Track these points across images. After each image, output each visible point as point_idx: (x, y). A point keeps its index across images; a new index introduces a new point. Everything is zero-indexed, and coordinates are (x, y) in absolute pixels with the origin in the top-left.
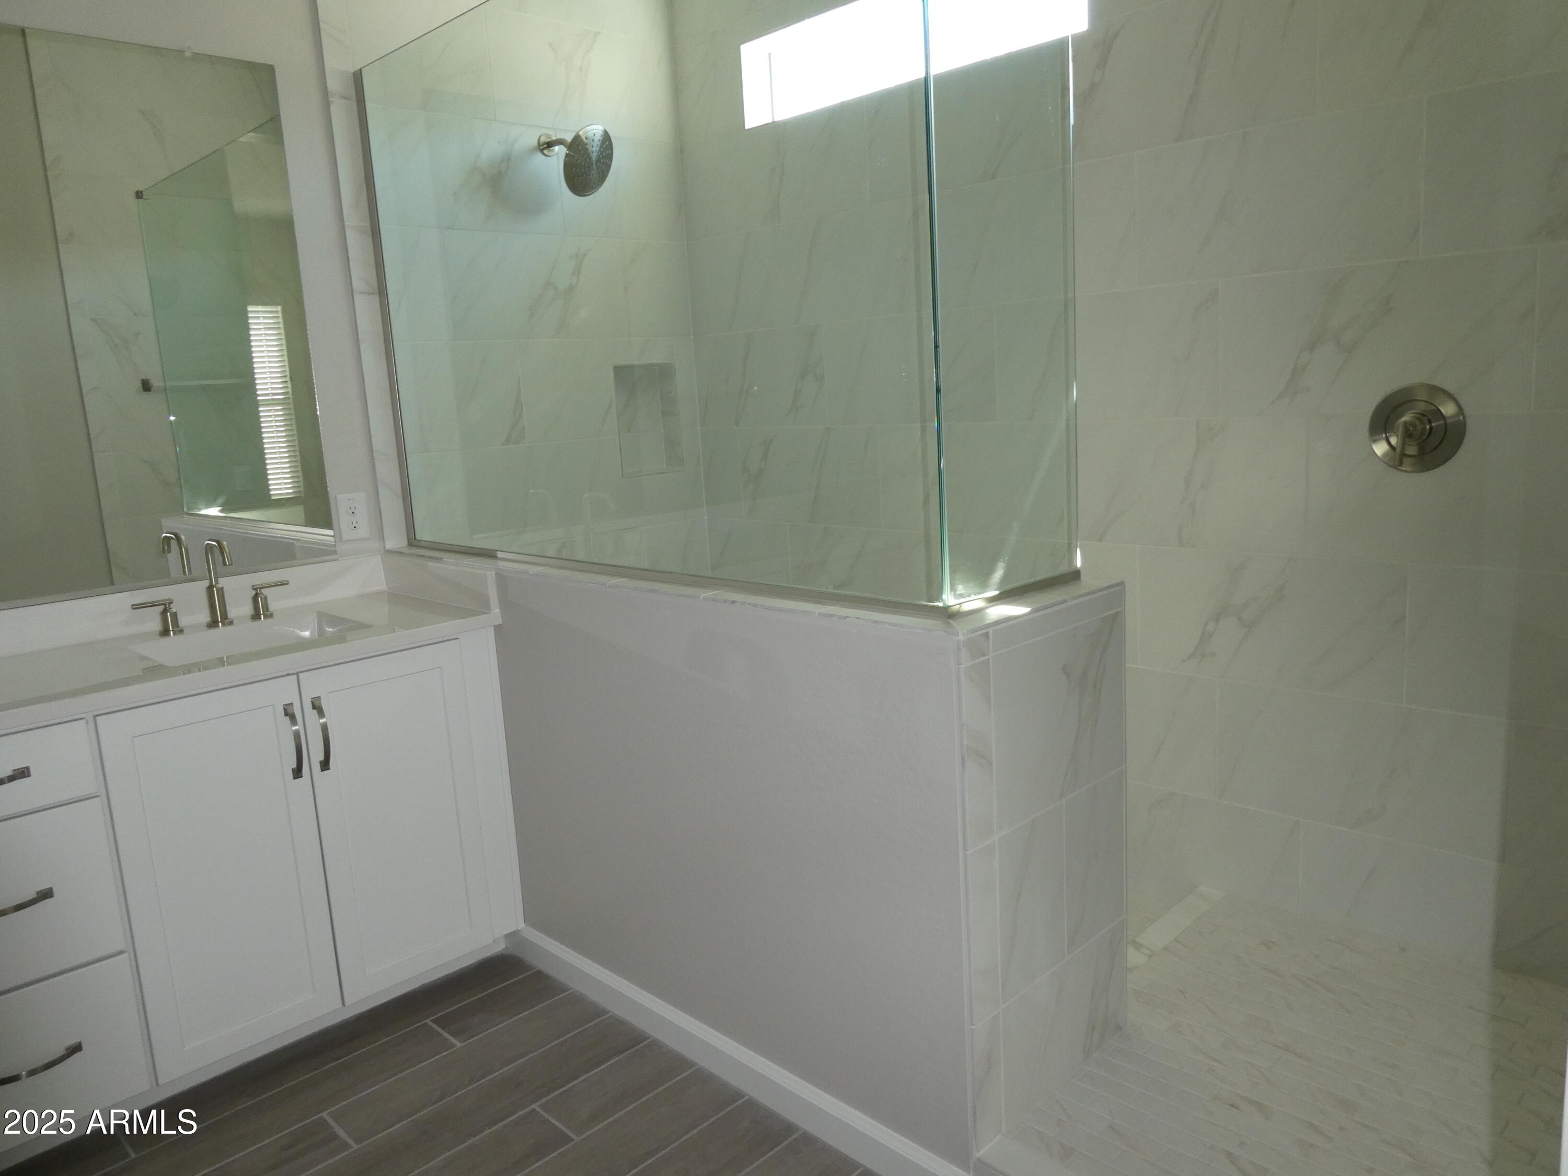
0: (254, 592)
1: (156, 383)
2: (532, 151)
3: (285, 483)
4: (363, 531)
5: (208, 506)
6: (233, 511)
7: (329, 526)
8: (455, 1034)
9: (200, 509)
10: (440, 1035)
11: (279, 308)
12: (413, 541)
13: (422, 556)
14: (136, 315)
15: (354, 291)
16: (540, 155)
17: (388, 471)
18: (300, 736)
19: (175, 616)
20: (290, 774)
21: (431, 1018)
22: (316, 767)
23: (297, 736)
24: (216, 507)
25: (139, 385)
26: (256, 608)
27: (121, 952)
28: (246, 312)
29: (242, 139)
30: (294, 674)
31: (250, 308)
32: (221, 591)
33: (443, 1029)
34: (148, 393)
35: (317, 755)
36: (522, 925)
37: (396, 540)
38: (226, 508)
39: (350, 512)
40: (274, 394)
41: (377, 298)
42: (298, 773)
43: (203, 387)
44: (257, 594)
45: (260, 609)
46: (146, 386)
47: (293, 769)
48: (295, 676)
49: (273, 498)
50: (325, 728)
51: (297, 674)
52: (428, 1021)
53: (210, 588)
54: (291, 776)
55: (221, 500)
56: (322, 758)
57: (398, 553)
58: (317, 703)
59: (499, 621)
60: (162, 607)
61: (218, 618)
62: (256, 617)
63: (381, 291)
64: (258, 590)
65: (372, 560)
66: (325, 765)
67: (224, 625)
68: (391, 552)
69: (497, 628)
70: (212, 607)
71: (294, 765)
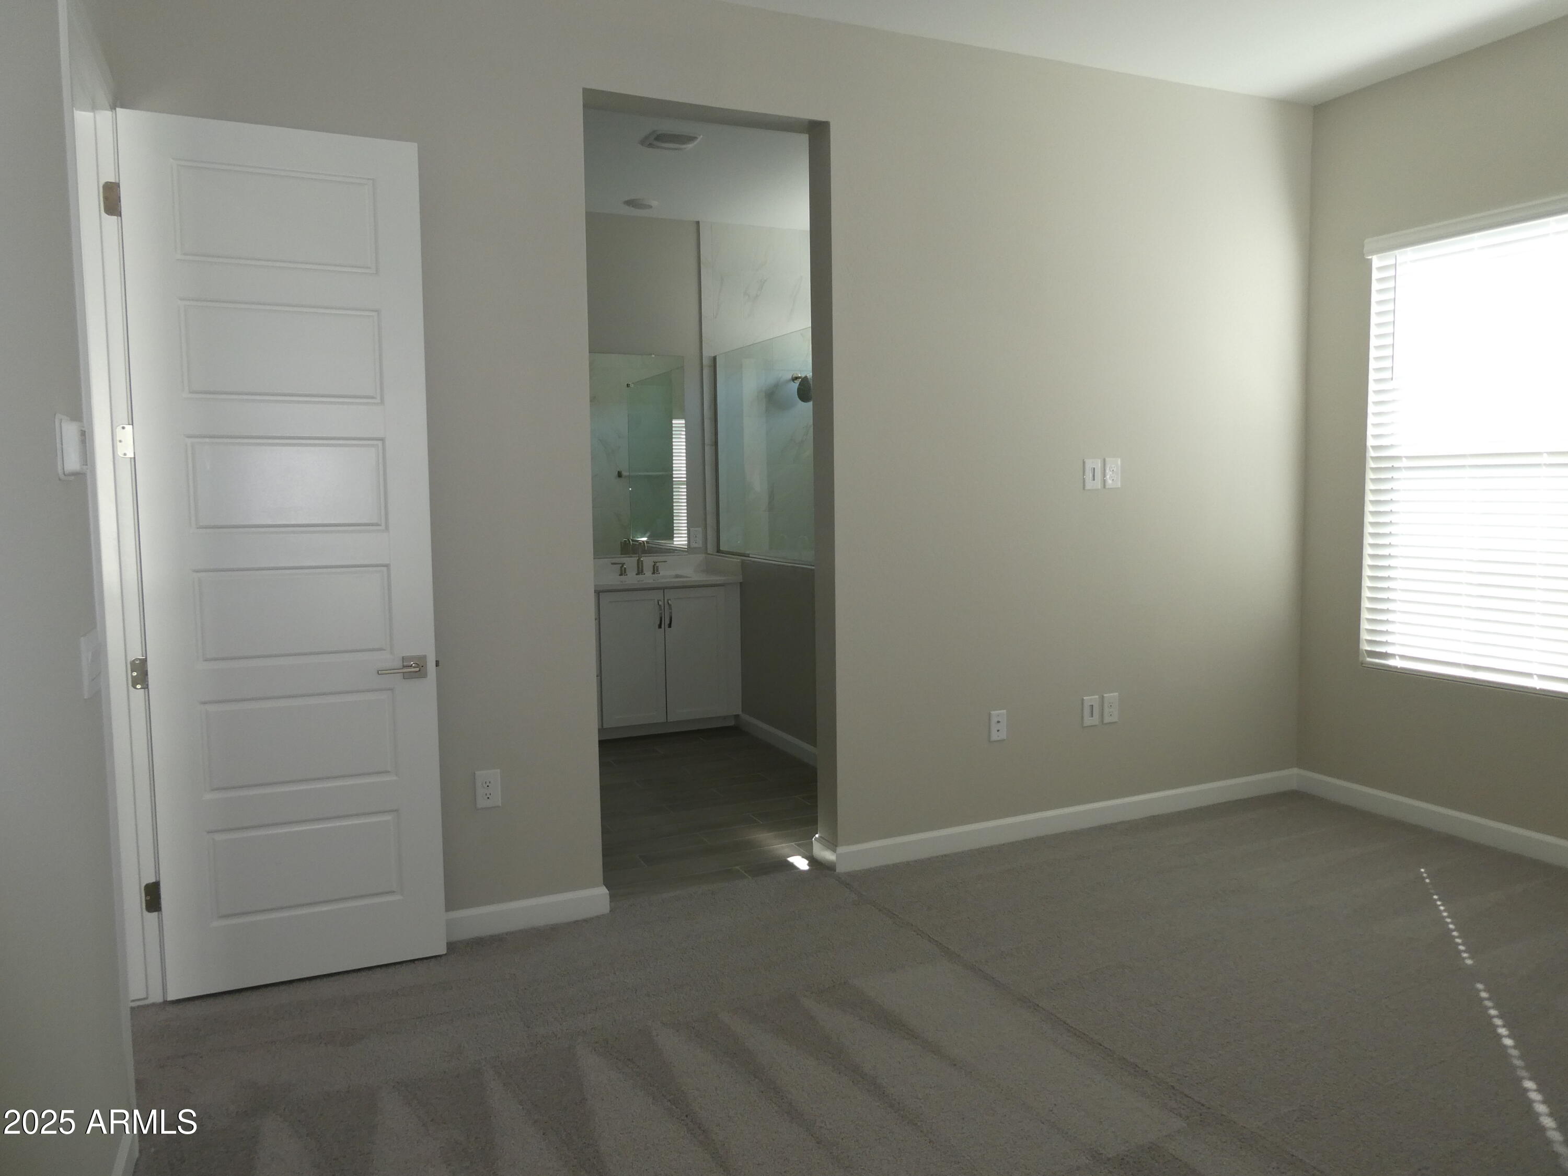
0: (654, 564)
1: (623, 474)
2: (789, 381)
12: (719, 551)
13: (721, 556)
16: (792, 383)
17: (711, 520)
19: (625, 569)
20: (657, 627)
22: (666, 626)
23: (661, 614)
25: (618, 474)
26: (654, 570)
32: (642, 561)
34: (620, 478)
35: (667, 622)
36: (740, 713)
37: (711, 548)
39: (695, 536)
42: (660, 626)
44: (655, 564)
45: (655, 570)
46: (620, 475)
47: (658, 625)
48: (662, 591)
50: (671, 613)
51: (663, 589)
53: (638, 560)
55: (648, 534)
56: (669, 623)
57: (711, 554)
58: (669, 602)
59: (741, 581)
60: (621, 565)
61: (640, 571)
62: (654, 573)
63: (716, 444)
64: (655, 563)
65: (701, 557)
66: (670, 626)
67: (642, 574)
68: (709, 554)
69: (741, 583)
70: (638, 567)
71: (659, 623)
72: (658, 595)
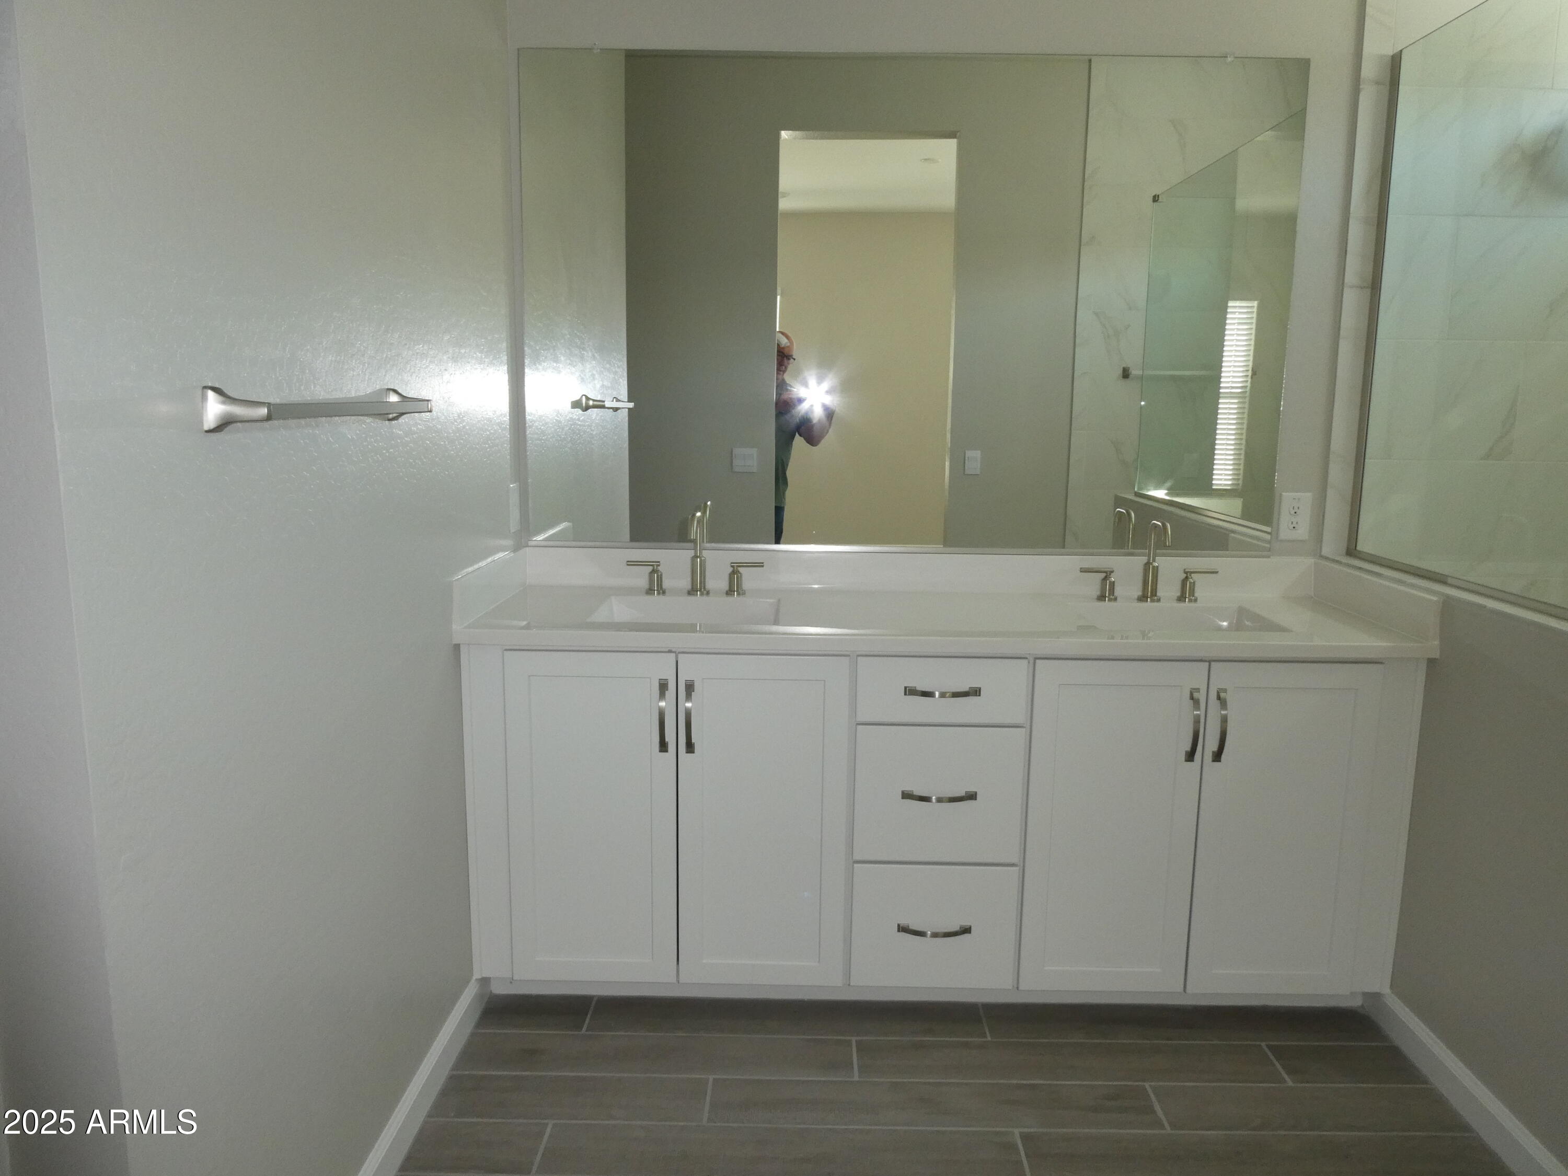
0: (1184, 576)
1: (1135, 372)
3: (1226, 475)
4: (1303, 532)
5: (1157, 487)
6: (1178, 495)
7: (1268, 522)
8: (1291, 1072)
9: (1149, 490)
10: (1274, 1065)
11: (1255, 304)
12: (1352, 551)
13: (1360, 568)
14: (1130, 309)
15: (1345, 285)
17: (1340, 475)
18: (1199, 722)
19: (1113, 585)
20: (1183, 757)
21: (1267, 1043)
22: (1208, 756)
23: (1197, 721)
24: (1164, 490)
25: (1120, 372)
26: (1183, 592)
27: (1013, 865)
28: (1226, 307)
29: (1258, 138)
30: (1205, 661)
31: (1231, 304)
32: (1156, 569)
33: (1278, 1060)
34: (1126, 379)
35: (1212, 745)
36: (1386, 990)
37: (1332, 545)
38: (1172, 491)
39: (1293, 512)
40: (1233, 388)
41: (1368, 291)
42: (1190, 756)
43: (1174, 378)
44: (1187, 578)
45: (1186, 591)
46: (1126, 374)
47: (1186, 752)
48: (1207, 665)
49: (1214, 487)
50: (1224, 720)
51: (1210, 662)
52: (1263, 1044)
53: (1148, 564)
54: (1183, 759)
55: (1168, 484)
56: (1215, 749)
57: (1334, 561)
58: (1222, 695)
59: (1436, 654)
60: (1104, 575)
61: (1149, 593)
62: (1181, 599)
63: (1375, 285)
64: (1188, 574)
65: (1305, 563)
66: (1217, 756)
67: (1152, 601)
68: (1327, 558)
69: (1431, 662)
70: (1145, 583)
71: (1188, 747)
72: (1195, 677)
